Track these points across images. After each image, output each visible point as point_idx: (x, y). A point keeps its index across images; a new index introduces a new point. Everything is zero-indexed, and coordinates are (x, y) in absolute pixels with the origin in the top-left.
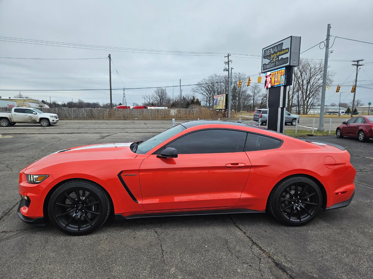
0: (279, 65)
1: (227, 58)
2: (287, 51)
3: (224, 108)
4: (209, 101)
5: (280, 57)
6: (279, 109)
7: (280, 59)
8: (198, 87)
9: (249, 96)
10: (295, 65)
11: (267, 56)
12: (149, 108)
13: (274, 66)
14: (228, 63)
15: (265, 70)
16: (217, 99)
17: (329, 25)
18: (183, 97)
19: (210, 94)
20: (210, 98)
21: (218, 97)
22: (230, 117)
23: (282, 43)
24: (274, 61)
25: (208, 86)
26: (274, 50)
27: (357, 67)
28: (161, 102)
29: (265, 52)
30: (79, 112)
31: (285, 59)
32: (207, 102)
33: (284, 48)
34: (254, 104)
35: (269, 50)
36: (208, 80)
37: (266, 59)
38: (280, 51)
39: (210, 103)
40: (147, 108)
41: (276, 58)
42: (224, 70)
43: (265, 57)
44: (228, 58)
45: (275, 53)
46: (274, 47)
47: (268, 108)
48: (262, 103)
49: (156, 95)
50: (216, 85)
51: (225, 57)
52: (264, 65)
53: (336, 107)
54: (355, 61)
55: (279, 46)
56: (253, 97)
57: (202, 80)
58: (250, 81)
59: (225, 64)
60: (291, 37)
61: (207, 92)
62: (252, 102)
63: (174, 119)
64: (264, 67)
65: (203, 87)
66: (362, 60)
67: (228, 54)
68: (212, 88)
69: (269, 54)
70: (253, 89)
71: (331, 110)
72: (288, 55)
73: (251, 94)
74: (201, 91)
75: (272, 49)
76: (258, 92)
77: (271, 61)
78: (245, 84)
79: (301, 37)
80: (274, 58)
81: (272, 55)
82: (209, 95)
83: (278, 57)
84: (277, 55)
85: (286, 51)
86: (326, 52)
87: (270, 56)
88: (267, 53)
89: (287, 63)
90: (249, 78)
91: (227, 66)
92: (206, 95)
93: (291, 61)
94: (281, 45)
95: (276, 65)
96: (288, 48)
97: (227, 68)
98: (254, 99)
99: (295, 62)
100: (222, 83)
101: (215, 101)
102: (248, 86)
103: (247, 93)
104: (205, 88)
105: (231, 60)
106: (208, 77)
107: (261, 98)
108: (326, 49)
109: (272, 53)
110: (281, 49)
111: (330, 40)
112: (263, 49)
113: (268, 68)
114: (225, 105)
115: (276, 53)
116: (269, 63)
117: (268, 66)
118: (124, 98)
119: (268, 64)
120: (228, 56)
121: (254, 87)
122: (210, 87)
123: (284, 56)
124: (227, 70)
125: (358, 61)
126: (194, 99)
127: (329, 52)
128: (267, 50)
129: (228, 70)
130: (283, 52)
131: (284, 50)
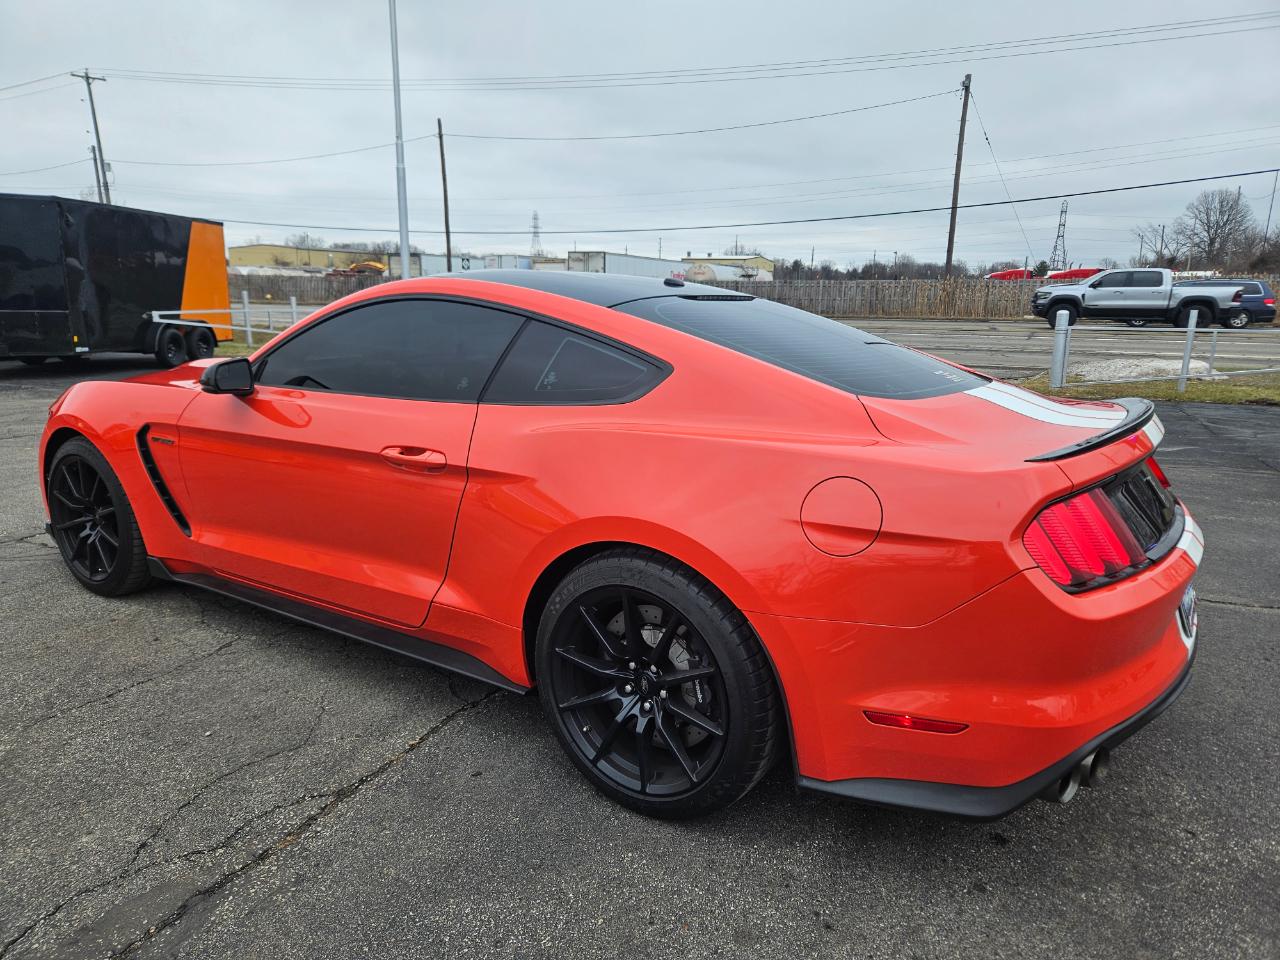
28: (1211, 250)
30: (840, 291)
49: (1191, 222)
118: (1059, 242)
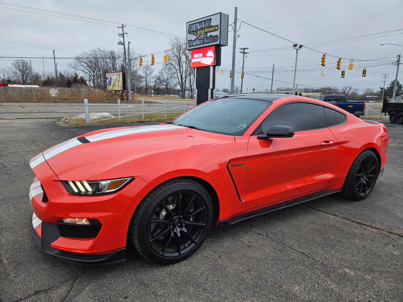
0: (207, 43)
1: (121, 29)
2: (217, 28)
3: (121, 89)
4: (94, 80)
5: (209, 34)
6: (209, 90)
7: (208, 36)
8: (76, 62)
9: (141, 77)
10: (224, 44)
11: (193, 31)
12: (10, 86)
13: (202, 43)
14: (123, 35)
15: (191, 46)
16: (111, 78)
17: (236, 8)
18: (60, 73)
19: (94, 72)
20: (94, 76)
21: (112, 75)
22: (130, 100)
23: (211, 19)
24: (202, 38)
25: (91, 62)
26: (201, 26)
27: (244, 54)
28: (23, 79)
29: (190, 26)
31: (214, 36)
32: (90, 82)
33: (212, 24)
34: (147, 86)
35: (194, 25)
36: (90, 55)
37: (191, 34)
38: (208, 27)
39: (94, 83)
40: (8, 86)
41: (204, 35)
42: (119, 44)
43: (190, 32)
44: (123, 30)
45: (202, 29)
46: (201, 22)
47: (197, 90)
48: (155, 86)
49: (15, 69)
50: (100, 61)
51: (118, 28)
52: (189, 41)
53: (220, 92)
54: (241, 49)
55: (207, 21)
56: (145, 79)
57: (82, 54)
58: (154, 59)
59: (119, 36)
60: (221, 13)
61: (89, 69)
62: (145, 84)
63: (87, 100)
64: (190, 43)
65: (84, 62)
66: (247, 48)
67: (122, 25)
68: (95, 64)
69: (195, 29)
70: (145, 70)
71: (218, 95)
72: (217, 33)
73: (143, 75)
74: (81, 67)
75: (198, 24)
76: (151, 73)
77: (198, 37)
78: (135, 63)
79: (228, 15)
80: (202, 35)
81: (198, 31)
82: (92, 73)
83: (206, 33)
84: (205, 31)
85: (215, 29)
86: (234, 36)
87: (196, 31)
88: (192, 28)
89: (217, 41)
90: (153, 56)
91: (122, 39)
92: (89, 73)
93: (221, 39)
94: (209, 21)
95: (204, 42)
96: (218, 26)
97: (123, 41)
98: (146, 80)
99: (224, 41)
100: (108, 60)
101: (108, 81)
102: (140, 66)
103: (138, 74)
104: (87, 64)
105: (126, 32)
106: (90, 51)
107: (154, 80)
108: (234, 32)
109: (199, 28)
110: (209, 26)
111: (237, 24)
112: (187, 23)
113: (195, 45)
114: (122, 85)
115: (204, 29)
116: (196, 39)
117: (194, 43)
119: (195, 41)
120: (123, 27)
121: (146, 67)
122: (92, 63)
123: (213, 34)
124: (122, 44)
125: (244, 49)
126: (77, 76)
127: (237, 36)
128: (193, 24)
129: (124, 44)
130: (211, 29)
131: (212, 27)
